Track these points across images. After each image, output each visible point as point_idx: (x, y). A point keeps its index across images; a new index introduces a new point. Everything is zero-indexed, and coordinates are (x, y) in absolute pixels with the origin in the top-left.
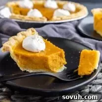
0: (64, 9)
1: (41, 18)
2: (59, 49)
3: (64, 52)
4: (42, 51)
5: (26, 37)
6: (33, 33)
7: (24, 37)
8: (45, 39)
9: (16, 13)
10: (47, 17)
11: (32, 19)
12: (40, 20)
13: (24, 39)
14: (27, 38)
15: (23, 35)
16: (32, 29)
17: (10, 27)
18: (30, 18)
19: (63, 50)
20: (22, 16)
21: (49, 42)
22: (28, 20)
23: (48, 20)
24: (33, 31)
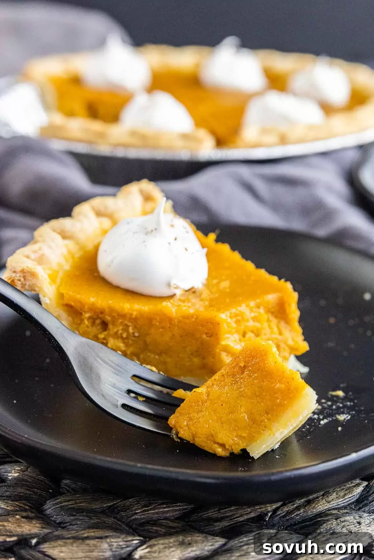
0: (295, 94)
1: (185, 136)
2: (274, 279)
3: (295, 295)
4: (192, 291)
5: (115, 223)
6: (149, 206)
7: (106, 223)
8: (206, 234)
9: (70, 114)
10: (213, 133)
11: (143, 137)
12: (179, 143)
13: (105, 232)
14: (122, 229)
15: (99, 214)
16: (146, 185)
17: (41, 178)
18: (133, 133)
19: (289, 286)
20: (96, 126)
21: (225, 248)
22: (126, 146)
23: (220, 143)
24: (148, 198)
